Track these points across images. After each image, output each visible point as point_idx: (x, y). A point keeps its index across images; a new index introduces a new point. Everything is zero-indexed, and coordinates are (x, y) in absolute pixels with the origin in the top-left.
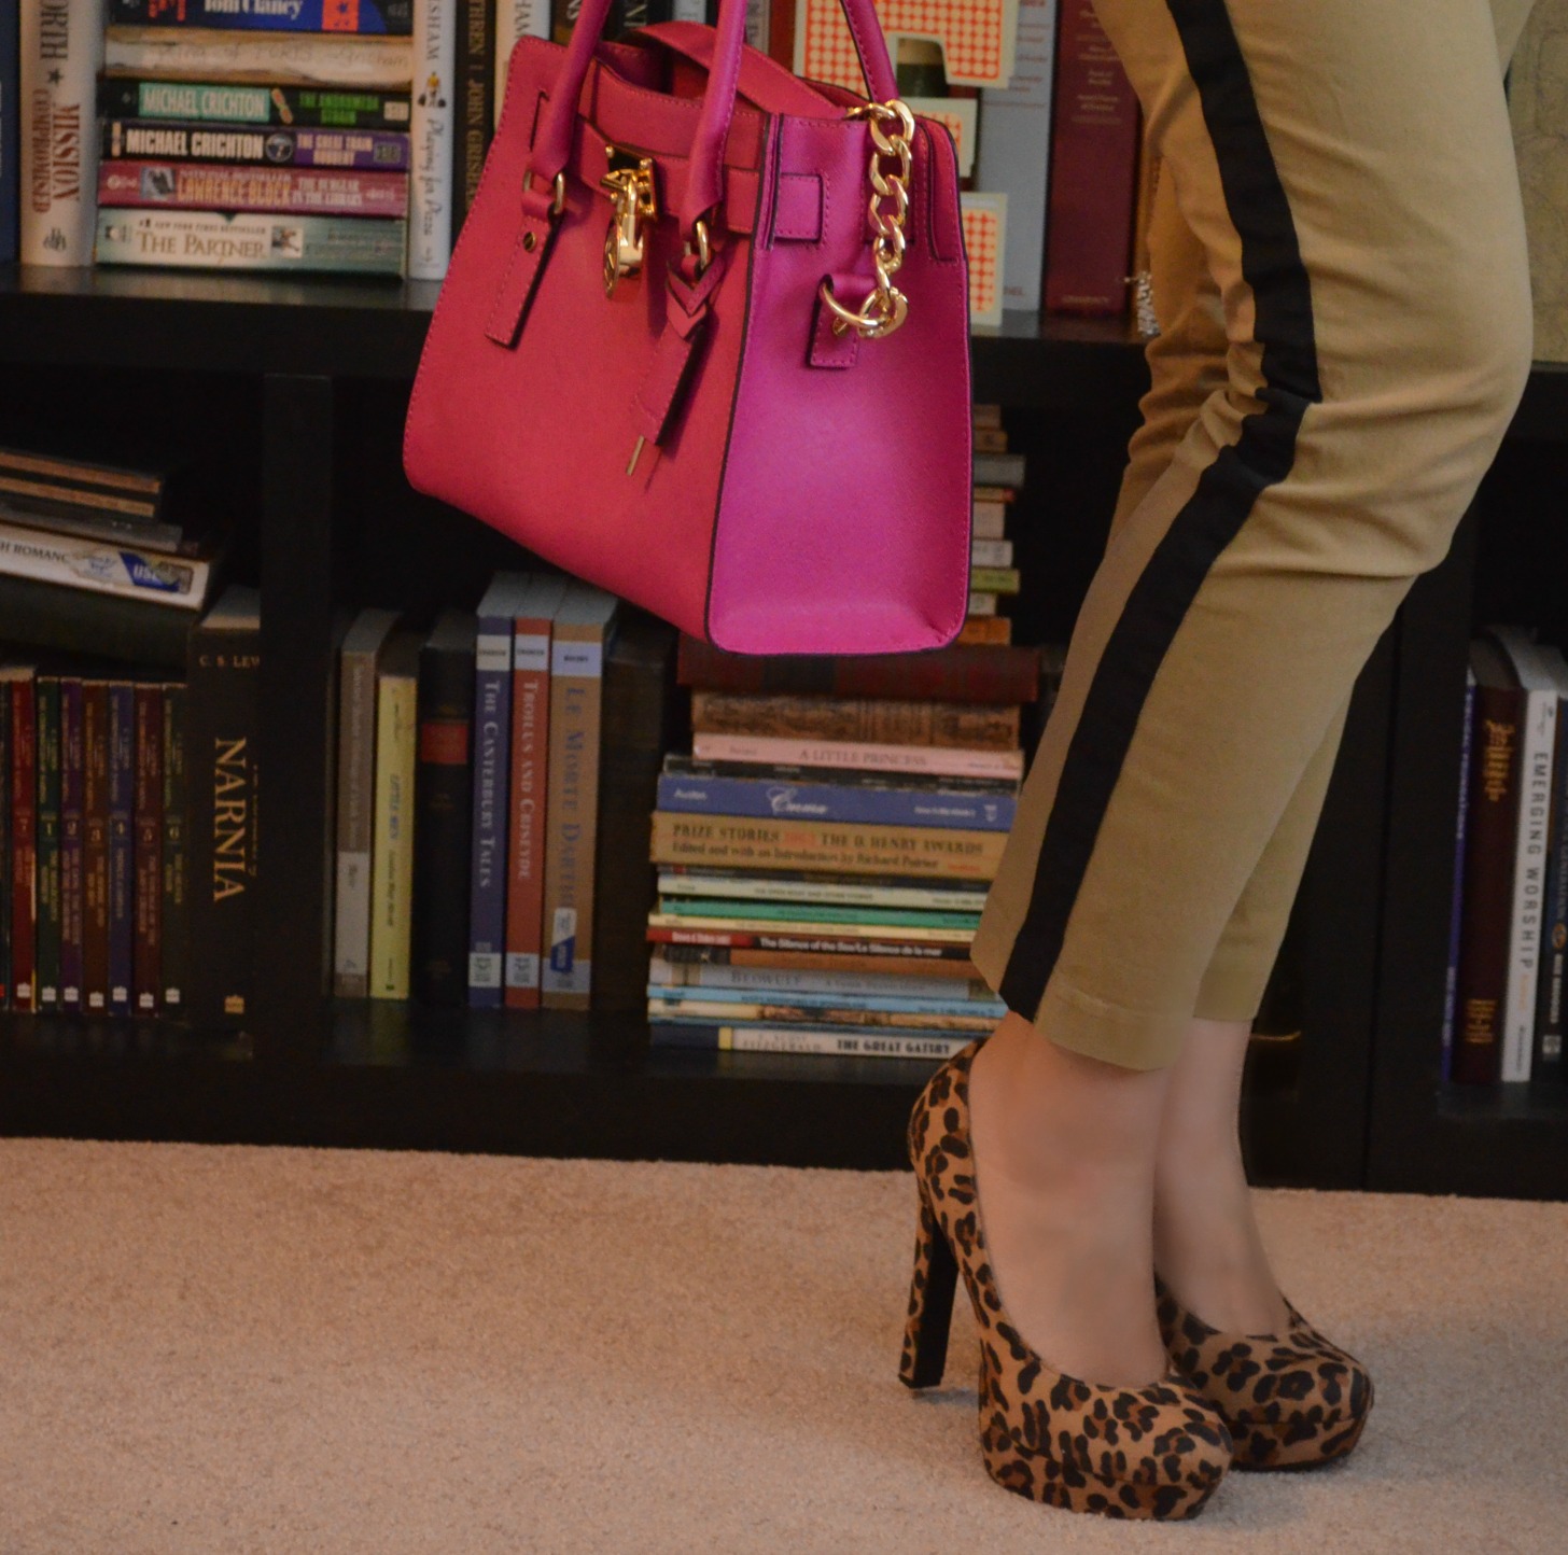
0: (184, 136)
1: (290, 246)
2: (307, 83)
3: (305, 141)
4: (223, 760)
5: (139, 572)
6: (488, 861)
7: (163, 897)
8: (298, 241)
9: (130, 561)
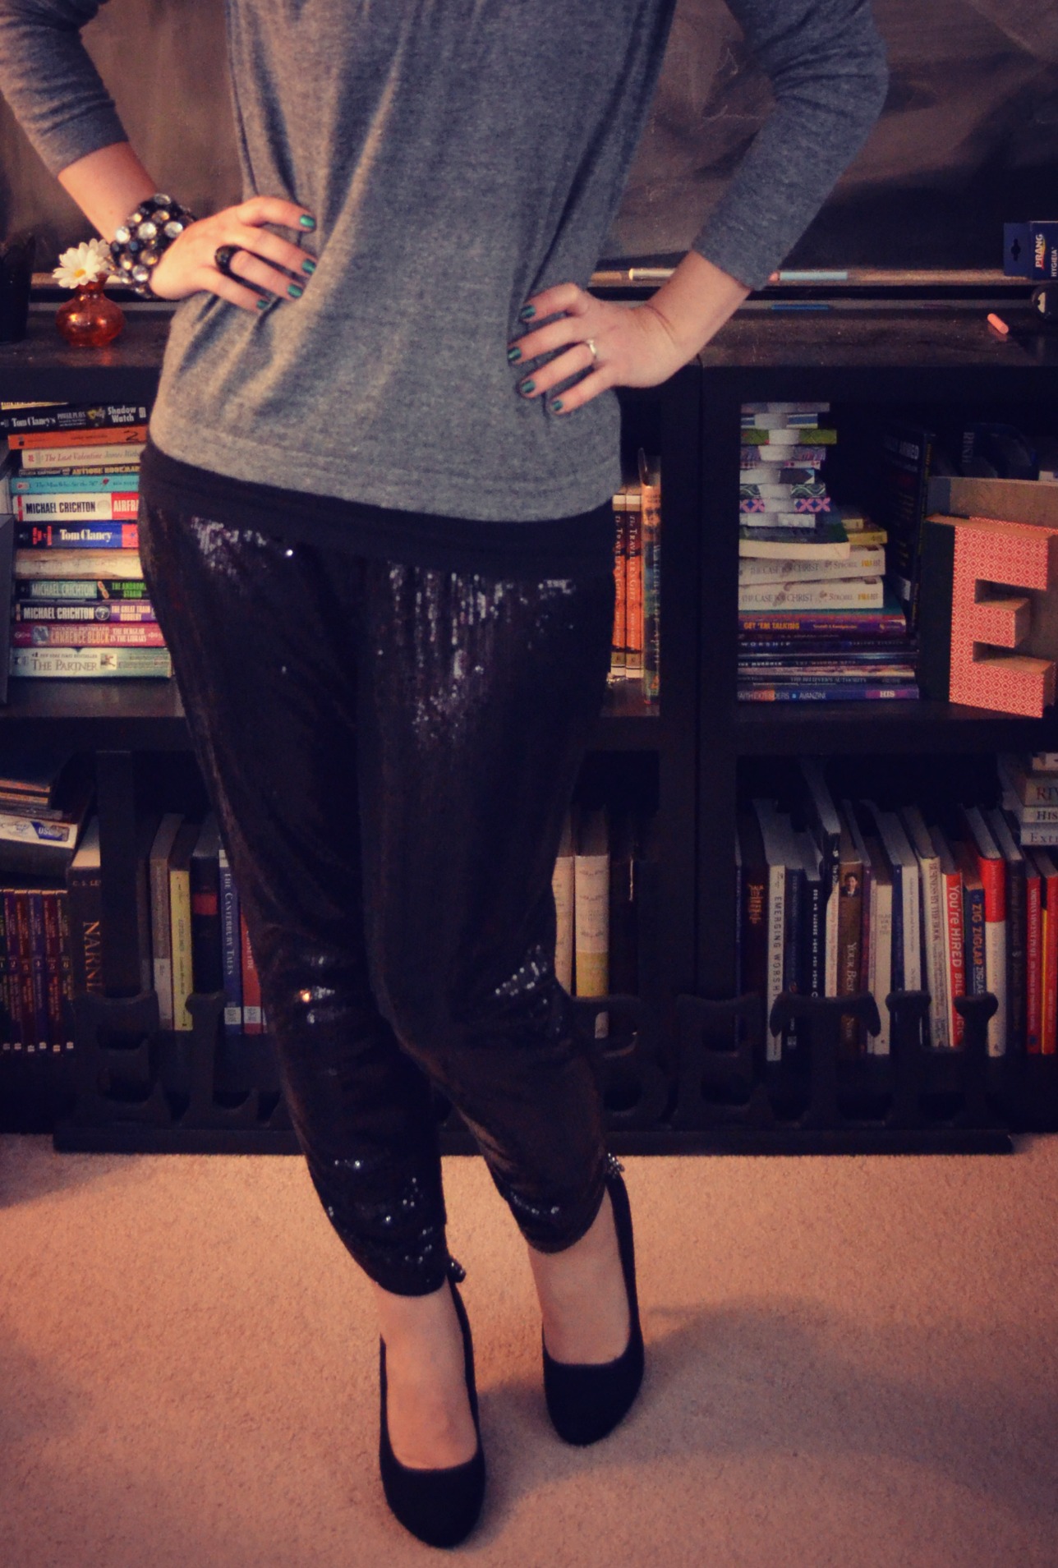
0: (53, 609)
1: (110, 664)
2: (114, 578)
3: (115, 609)
4: (88, 932)
5: (41, 831)
6: (231, 962)
7: (63, 999)
8: (114, 661)
9: (37, 826)
